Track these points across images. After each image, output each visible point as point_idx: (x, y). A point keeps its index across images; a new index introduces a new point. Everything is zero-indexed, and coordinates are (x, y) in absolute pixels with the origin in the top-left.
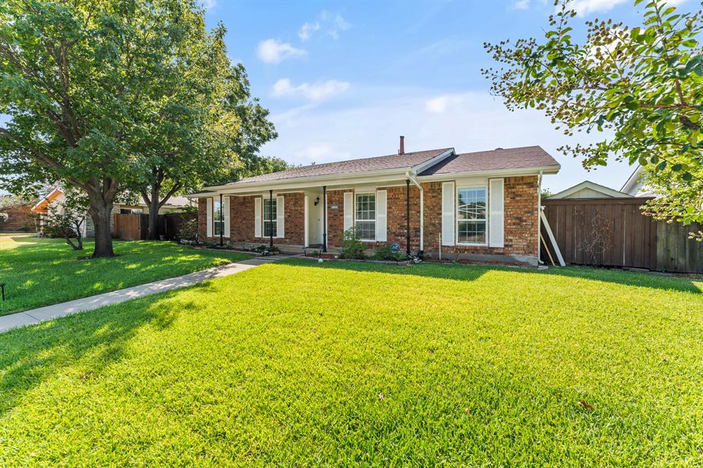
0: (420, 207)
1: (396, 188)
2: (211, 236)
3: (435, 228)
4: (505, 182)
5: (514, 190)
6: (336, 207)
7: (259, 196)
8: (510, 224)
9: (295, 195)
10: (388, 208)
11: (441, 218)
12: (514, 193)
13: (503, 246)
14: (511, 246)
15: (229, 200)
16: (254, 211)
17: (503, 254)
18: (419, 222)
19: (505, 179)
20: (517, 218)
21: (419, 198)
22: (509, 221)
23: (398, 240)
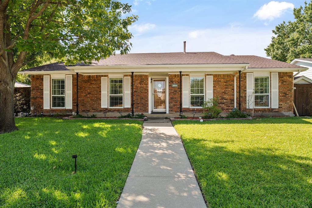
0: (234, 86)
1: (219, 75)
2: (49, 108)
3: (242, 99)
4: (279, 74)
5: (283, 79)
6: (176, 86)
7: (105, 76)
8: (281, 96)
9: (141, 76)
10: (213, 87)
11: (246, 94)
12: (283, 80)
13: (278, 108)
14: (281, 107)
15: (72, 78)
16: (99, 88)
17: (278, 112)
18: (234, 95)
19: (279, 73)
20: (284, 93)
21: (234, 81)
22: (281, 95)
23: (220, 106)
